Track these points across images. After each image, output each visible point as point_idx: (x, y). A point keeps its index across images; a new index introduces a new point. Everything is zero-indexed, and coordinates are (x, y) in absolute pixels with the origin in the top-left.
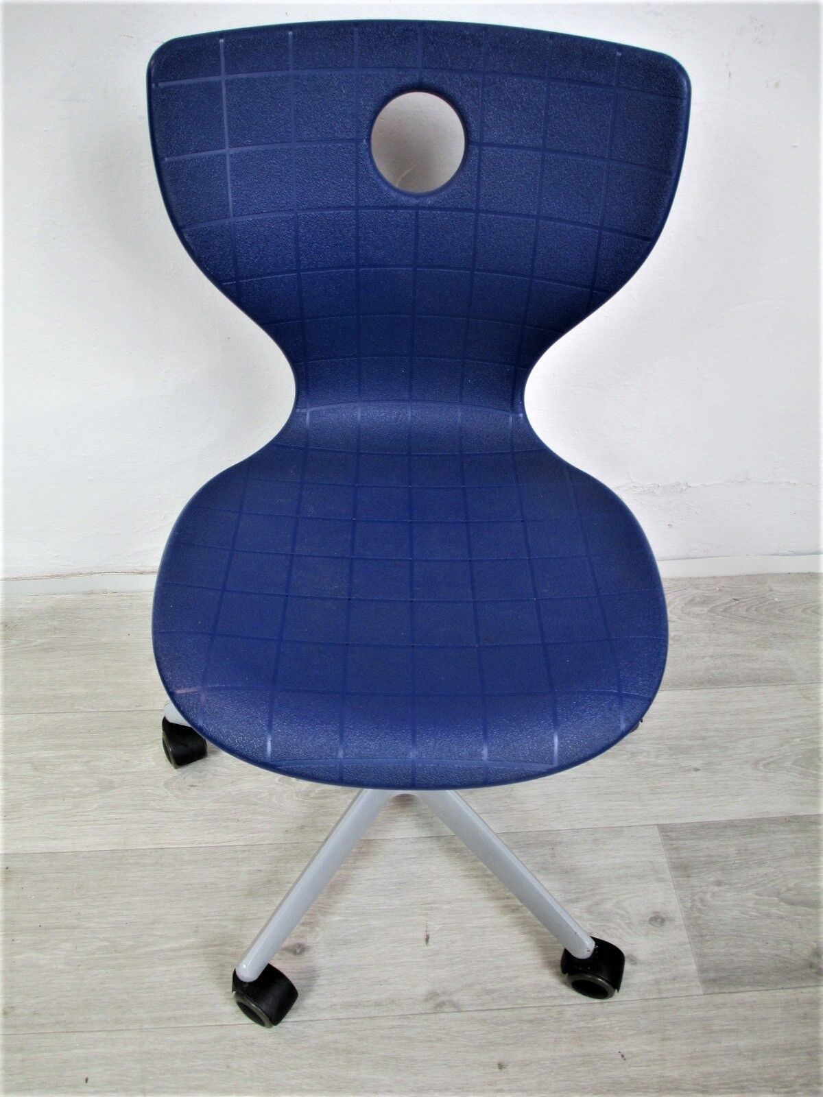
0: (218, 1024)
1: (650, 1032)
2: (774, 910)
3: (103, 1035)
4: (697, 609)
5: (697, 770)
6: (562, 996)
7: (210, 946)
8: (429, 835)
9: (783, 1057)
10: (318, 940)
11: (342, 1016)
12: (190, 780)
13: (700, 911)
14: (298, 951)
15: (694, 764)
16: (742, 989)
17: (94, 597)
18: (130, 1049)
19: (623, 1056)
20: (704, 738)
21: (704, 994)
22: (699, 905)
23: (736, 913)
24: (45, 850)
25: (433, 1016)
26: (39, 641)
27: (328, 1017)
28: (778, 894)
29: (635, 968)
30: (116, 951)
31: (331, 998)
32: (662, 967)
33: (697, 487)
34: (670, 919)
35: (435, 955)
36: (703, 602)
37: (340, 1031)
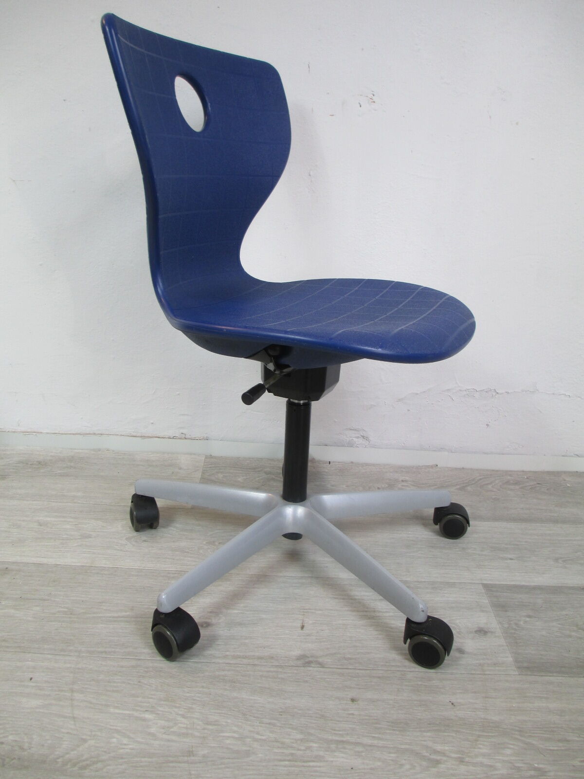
0: (137, 658)
1: (475, 692)
2: (573, 634)
3: (50, 656)
4: (512, 487)
5: (511, 559)
6: (405, 666)
10: (220, 621)
11: (232, 662)
12: (144, 538)
13: (515, 630)
14: (205, 625)
15: (510, 556)
16: (551, 674)
17: (100, 453)
18: (68, 665)
19: (452, 704)
20: (517, 545)
21: (519, 675)
22: (514, 627)
23: (544, 633)
24: (35, 562)
25: (302, 668)
26: (60, 471)
27: (221, 661)
28: (577, 625)
29: (463, 655)
30: (71, 614)
31: (225, 652)
32: (485, 657)
33: (502, 393)
34: (492, 632)
35: (307, 636)
36: (516, 483)
37: (229, 670)
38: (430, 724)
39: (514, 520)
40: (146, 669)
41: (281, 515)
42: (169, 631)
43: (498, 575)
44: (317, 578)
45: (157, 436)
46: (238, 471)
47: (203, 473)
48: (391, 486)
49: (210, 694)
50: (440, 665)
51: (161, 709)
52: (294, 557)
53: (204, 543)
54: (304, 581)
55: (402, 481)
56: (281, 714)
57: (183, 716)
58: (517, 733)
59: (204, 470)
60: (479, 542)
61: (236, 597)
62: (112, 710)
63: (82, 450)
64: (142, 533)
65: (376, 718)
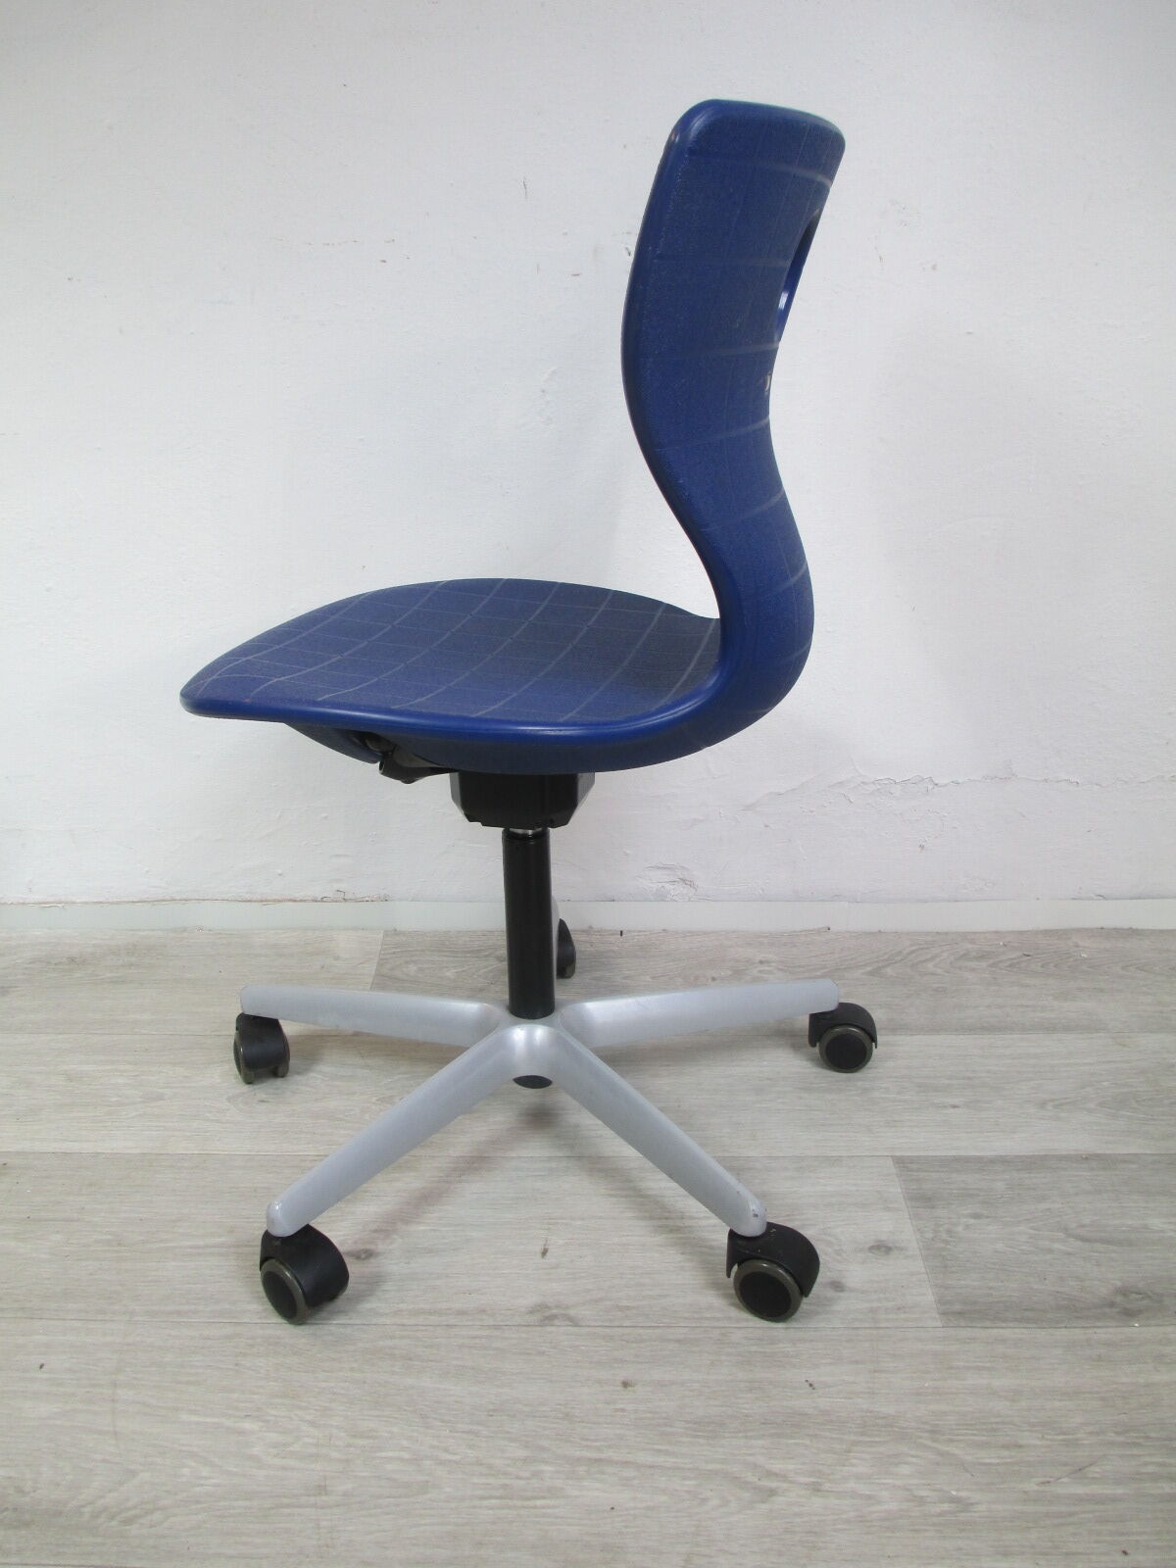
0: (235, 1321)
1: (857, 1362)
2: (1056, 1246)
3: (77, 1324)
4: (973, 964)
5: (954, 1107)
7: (246, 1246)
8: (568, 1154)
9: (1060, 1400)
10: (392, 1247)
11: (405, 1321)
12: (263, 1096)
13: (947, 1242)
14: (363, 1256)
15: (953, 1101)
16: (1004, 1325)
17: (185, 934)
18: (110, 1339)
19: (811, 1385)
20: (969, 1078)
21: (943, 1327)
22: (945, 1236)
23: (1000, 1246)
24: (58, 1150)
25: (539, 1329)
26: (109, 975)
27: (388, 1322)
28: (1066, 1230)
29: (841, 1294)
30: (119, 1244)
31: (398, 1304)
32: (882, 1296)
33: (946, 785)
34: (901, 1249)
35: (552, 1268)
36: (982, 957)
37: (402, 1337)
38: (764, 1424)
39: (970, 1030)
40: (249, 1341)
41: (504, 1044)
42: (288, 1270)
43: (925, 1138)
44: (580, 1158)
45: (292, 897)
46: (445, 959)
47: (380, 964)
48: (738, 974)
49: (365, 1382)
50: (793, 1314)
51: (273, 1412)
52: (541, 1119)
53: (374, 1099)
54: (554, 1165)
55: (761, 962)
56: (491, 1413)
57: (312, 1424)
58: (927, 1435)
59: (382, 959)
60: (895, 1077)
61: (426, 1199)
62: (185, 1417)
63: (153, 930)
64: (255, 1087)
65: (664, 1415)
